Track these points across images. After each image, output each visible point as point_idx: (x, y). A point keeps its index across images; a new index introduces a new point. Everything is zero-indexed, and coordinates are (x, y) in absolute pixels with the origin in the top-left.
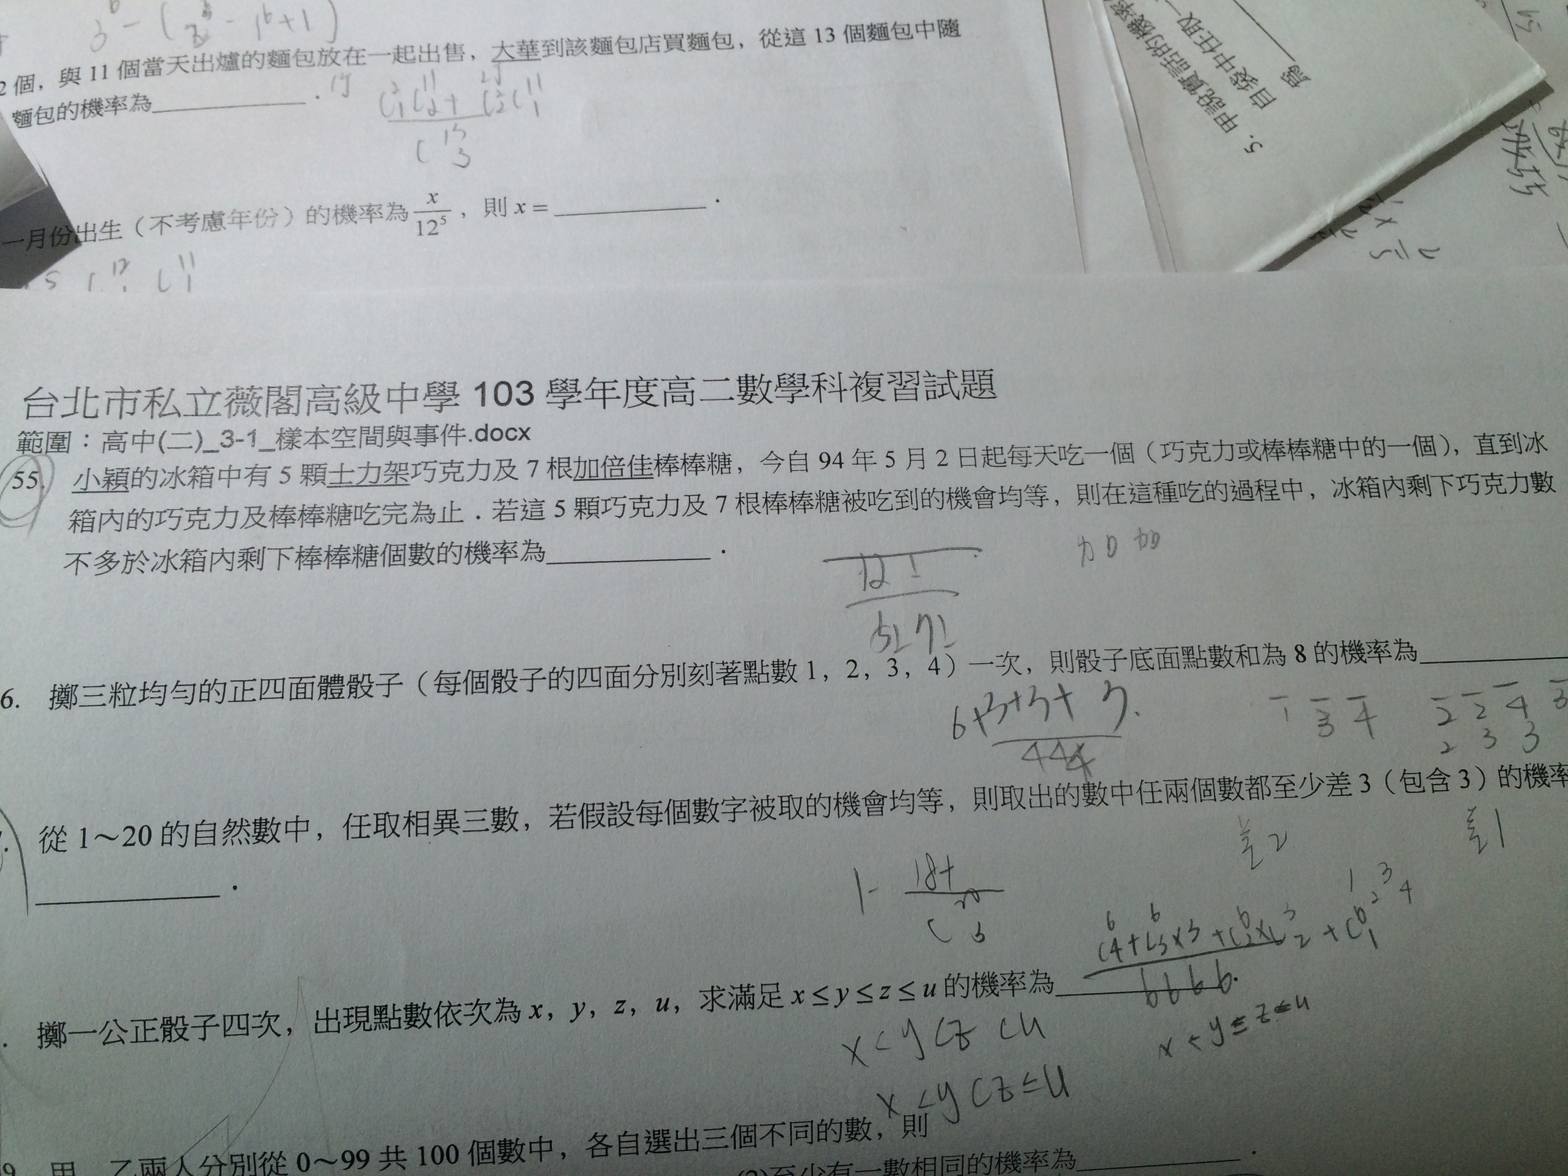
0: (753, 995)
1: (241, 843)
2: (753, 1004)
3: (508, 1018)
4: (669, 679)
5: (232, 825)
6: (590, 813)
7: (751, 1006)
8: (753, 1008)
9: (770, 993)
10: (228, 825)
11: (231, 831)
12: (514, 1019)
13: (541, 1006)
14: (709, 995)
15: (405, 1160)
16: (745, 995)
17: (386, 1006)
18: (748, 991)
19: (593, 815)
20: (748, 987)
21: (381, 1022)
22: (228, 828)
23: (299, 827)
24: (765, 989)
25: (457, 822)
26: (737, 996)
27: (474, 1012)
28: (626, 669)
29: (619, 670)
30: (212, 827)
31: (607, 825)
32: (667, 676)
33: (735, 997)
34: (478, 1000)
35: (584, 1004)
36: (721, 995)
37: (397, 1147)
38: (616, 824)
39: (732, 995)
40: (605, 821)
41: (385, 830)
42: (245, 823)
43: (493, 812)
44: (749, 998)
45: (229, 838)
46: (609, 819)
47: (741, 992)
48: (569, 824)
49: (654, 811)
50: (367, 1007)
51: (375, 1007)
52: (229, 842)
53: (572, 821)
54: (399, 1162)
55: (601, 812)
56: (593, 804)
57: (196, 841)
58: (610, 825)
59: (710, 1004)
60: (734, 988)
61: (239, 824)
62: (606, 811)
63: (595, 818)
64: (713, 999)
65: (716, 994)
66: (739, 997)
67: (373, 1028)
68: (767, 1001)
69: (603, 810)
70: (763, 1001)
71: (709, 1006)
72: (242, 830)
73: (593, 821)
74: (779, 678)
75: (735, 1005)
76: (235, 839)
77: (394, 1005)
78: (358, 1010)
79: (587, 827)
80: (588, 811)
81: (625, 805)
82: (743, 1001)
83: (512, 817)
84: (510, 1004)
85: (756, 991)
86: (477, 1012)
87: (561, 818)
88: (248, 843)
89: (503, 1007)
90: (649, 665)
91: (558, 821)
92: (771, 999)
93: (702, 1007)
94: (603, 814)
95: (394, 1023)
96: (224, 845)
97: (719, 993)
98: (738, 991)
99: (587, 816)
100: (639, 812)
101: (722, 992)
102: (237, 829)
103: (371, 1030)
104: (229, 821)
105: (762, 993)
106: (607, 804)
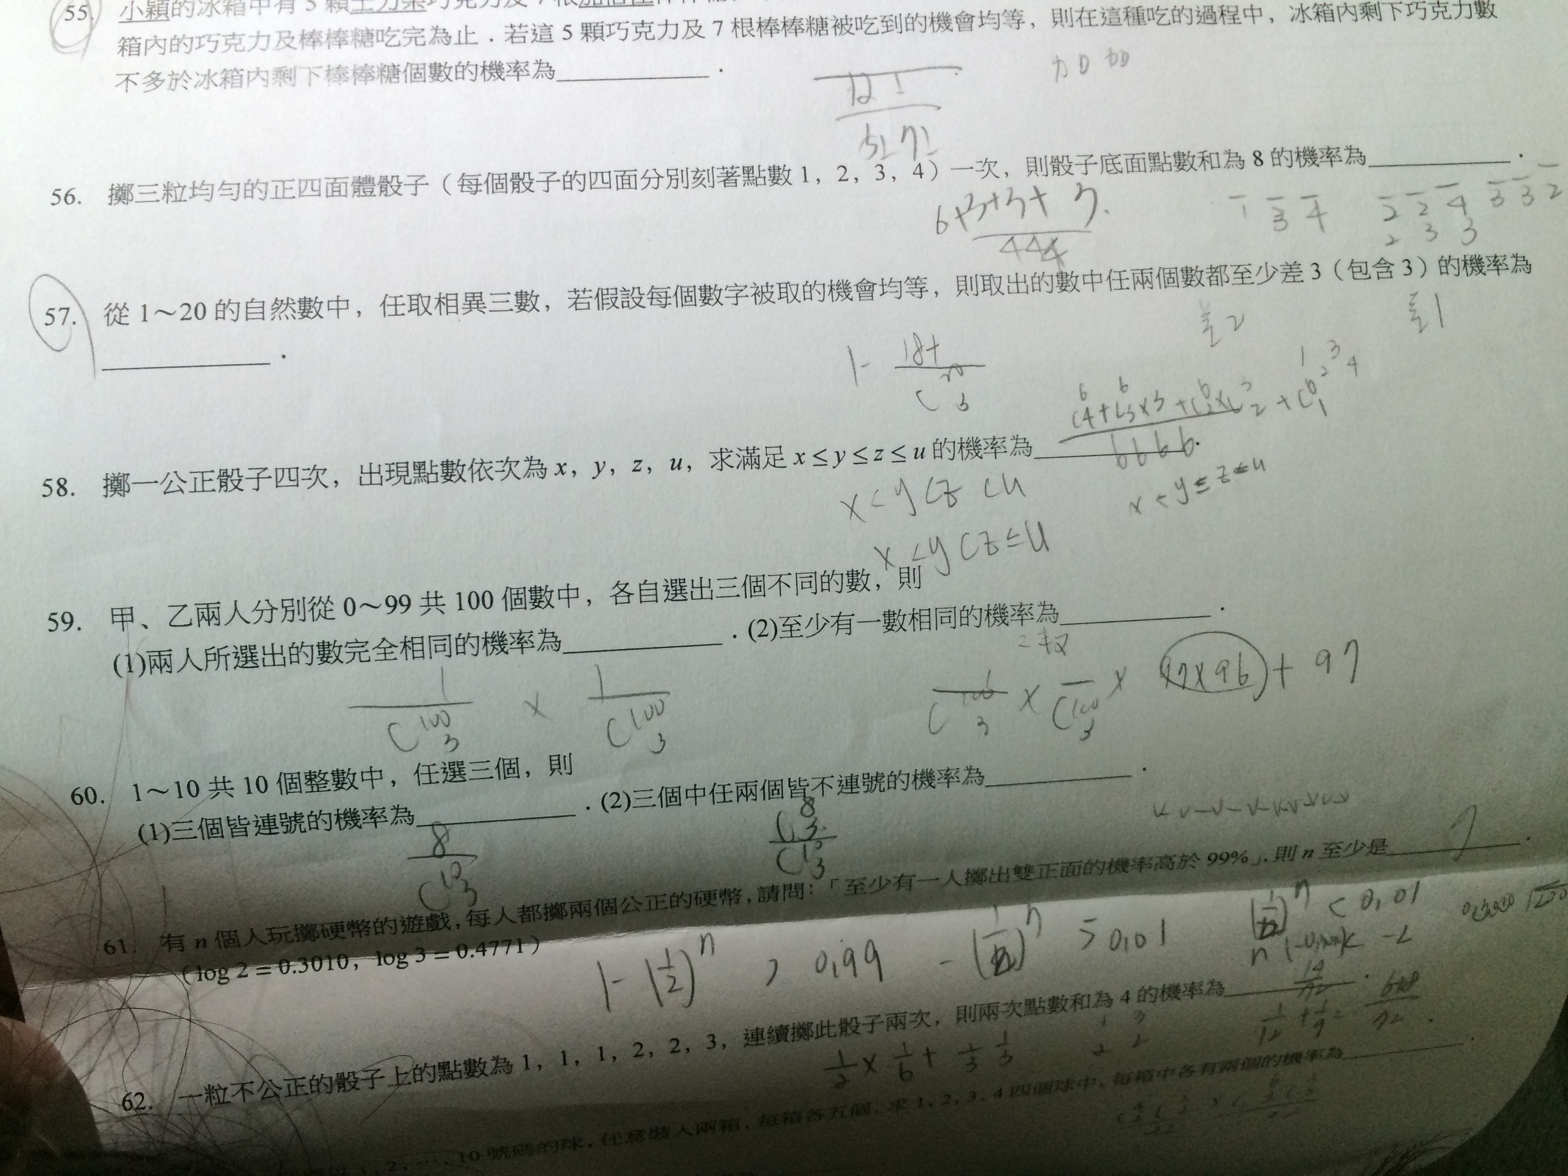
0: (759, 456)
1: (287, 318)
2: (759, 464)
3: (536, 474)
4: (674, 182)
5: (279, 303)
6: (605, 297)
7: (757, 466)
8: (758, 468)
9: (774, 455)
10: (275, 303)
11: (279, 308)
12: (541, 475)
13: (565, 464)
14: (718, 456)
15: (444, 605)
16: (751, 456)
17: (424, 462)
18: (754, 453)
19: (608, 299)
20: (754, 450)
21: (420, 476)
22: (276, 306)
23: (339, 304)
24: (769, 451)
25: (484, 303)
26: (744, 457)
27: (504, 469)
28: (634, 173)
29: (627, 173)
30: (261, 305)
31: (620, 306)
32: (671, 179)
33: (741, 458)
34: (508, 458)
35: (604, 463)
36: (729, 456)
37: (436, 592)
38: (628, 306)
39: (739, 456)
40: (619, 303)
41: (418, 309)
42: (290, 302)
43: (516, 295)
44: (755, 459)
45: (277, 314)
46: (623, 302)
47: (748, 453)
48: (586, 306)
49: (663, 295)
50: (407, 463)
51: (414, 462)
52: (277, 318)
53: (589, 303)
54: (439, 607)
55: (615, 296)
56: (608, 289)
57: (247, 316)
58: (623, 307)
59: (720, 463)
60: (740, 450)
61: (285, 302)
62: (619, 295)
63: (609, 301)
64: (722, 460)
65: (725, 455)
66: (746, 458)
67: (413, 482)
68: (771, 461)
69: (616, 294)
70: (768, 462)
71: (719, 466)
72: (289, 308)
73: (608, 304)
74: (775, 181)
75: (742, 465)
76: (283, 316)
77: (431, 461)
78: (399, 465)
79: (603, 309)
80: (602, 295)
81: (636, 291)
82: (749, 461)
83: (533, 299)
84: (537, 462)
85: (761, 452)
86: (507, 468)
87: (579, 301)
88: (294, 318)
89: (531, 464)
90: (655, 170)
91: (575, 303)
92: (775, 460)
93: (712, 467)
94: (617, 298)
95: (432, 478)
96: (272, 319)
97: (728, 454)
98: (744, 453)
99: (602, 299)
100: (650, 296)
101: (730, 454)
102: (283, 307)
103: (410, 483)
104: (276, 299)
105: (767, 455)
106: (620, 289)
